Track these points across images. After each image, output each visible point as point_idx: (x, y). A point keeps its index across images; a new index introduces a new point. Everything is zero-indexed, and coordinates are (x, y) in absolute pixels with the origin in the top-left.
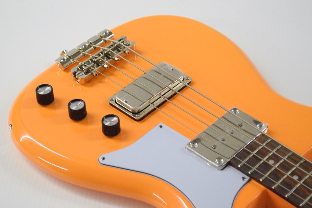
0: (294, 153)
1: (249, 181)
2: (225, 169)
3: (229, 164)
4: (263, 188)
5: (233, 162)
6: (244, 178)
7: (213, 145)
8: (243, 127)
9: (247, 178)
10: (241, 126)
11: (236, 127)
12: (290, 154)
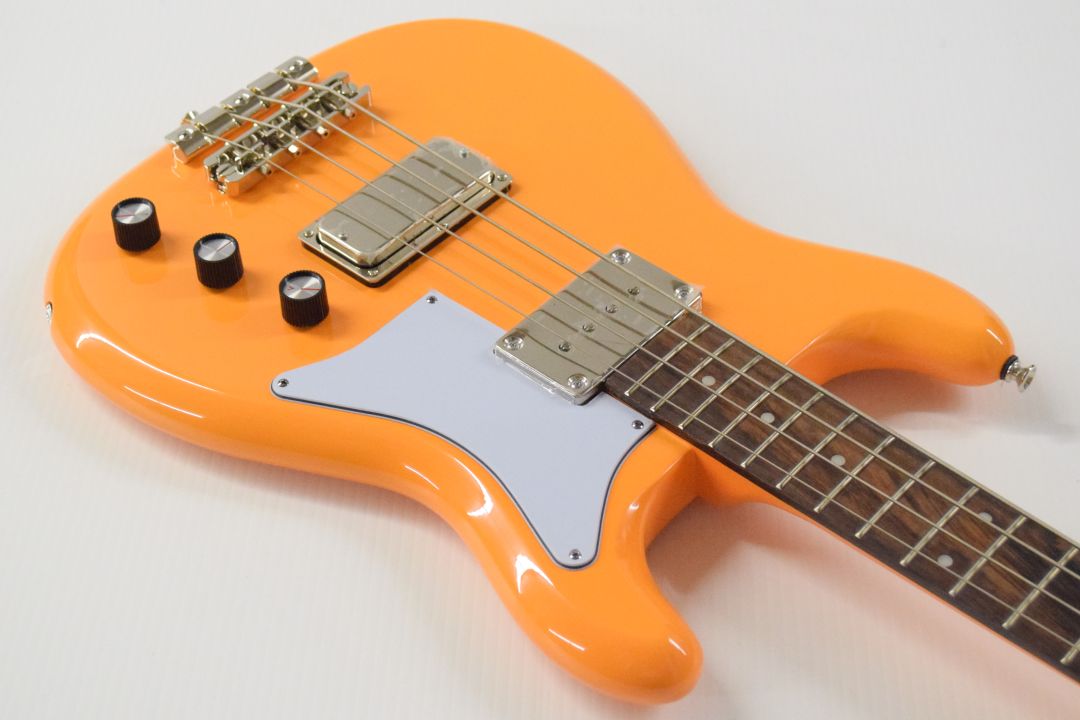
0: (765, 358)
1: (652, 429)
2: (590, 402)
3: (602, 389)
4: (686, 445)
5: (611, 383)
6: (638, 424)
7: (561, 342)
8: (639, 297)
9: (647, 423)
10: (634, 292)
11: (623, 296)
12: (755, 360)
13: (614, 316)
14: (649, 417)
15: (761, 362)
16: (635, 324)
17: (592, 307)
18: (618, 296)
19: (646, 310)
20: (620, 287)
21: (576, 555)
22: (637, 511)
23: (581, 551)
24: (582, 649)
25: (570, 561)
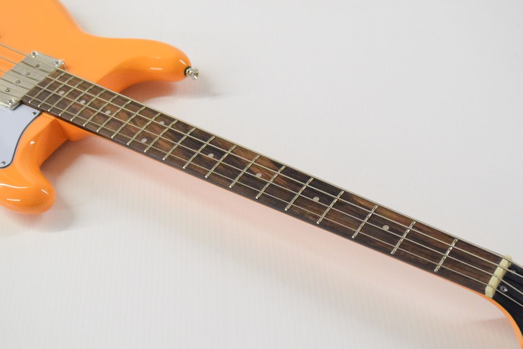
0: (75, 77)
1: (40, 114)
2: (17, 109)
3: (21, 103)
4: (53, 118)
5: (24, 101)
6: (35, 113)
7: (6, 88)
8: (40, 67)
9: (38, 112)
10: (38, 66)
11: (33, 68)
12: (81, 83)
13: (29, 76)
14: (37, 109)
15: (83, 83)
16: (36, 77)
17: (20, 74)
18: (31, 68)
19: (43, 72)
20: (32, 64)
21: (4, 163)
22: (34, 145)
23: (5, 161)
24: (19, 200)
25: (2, 165)
